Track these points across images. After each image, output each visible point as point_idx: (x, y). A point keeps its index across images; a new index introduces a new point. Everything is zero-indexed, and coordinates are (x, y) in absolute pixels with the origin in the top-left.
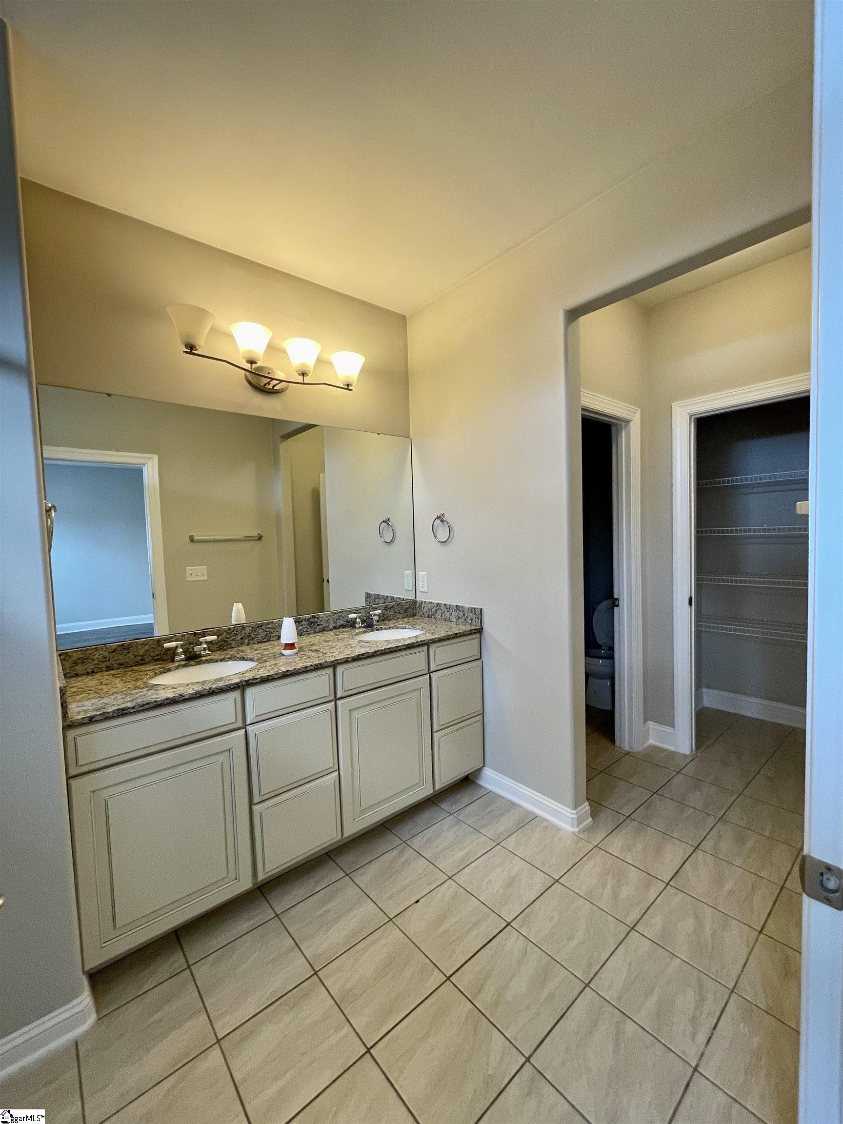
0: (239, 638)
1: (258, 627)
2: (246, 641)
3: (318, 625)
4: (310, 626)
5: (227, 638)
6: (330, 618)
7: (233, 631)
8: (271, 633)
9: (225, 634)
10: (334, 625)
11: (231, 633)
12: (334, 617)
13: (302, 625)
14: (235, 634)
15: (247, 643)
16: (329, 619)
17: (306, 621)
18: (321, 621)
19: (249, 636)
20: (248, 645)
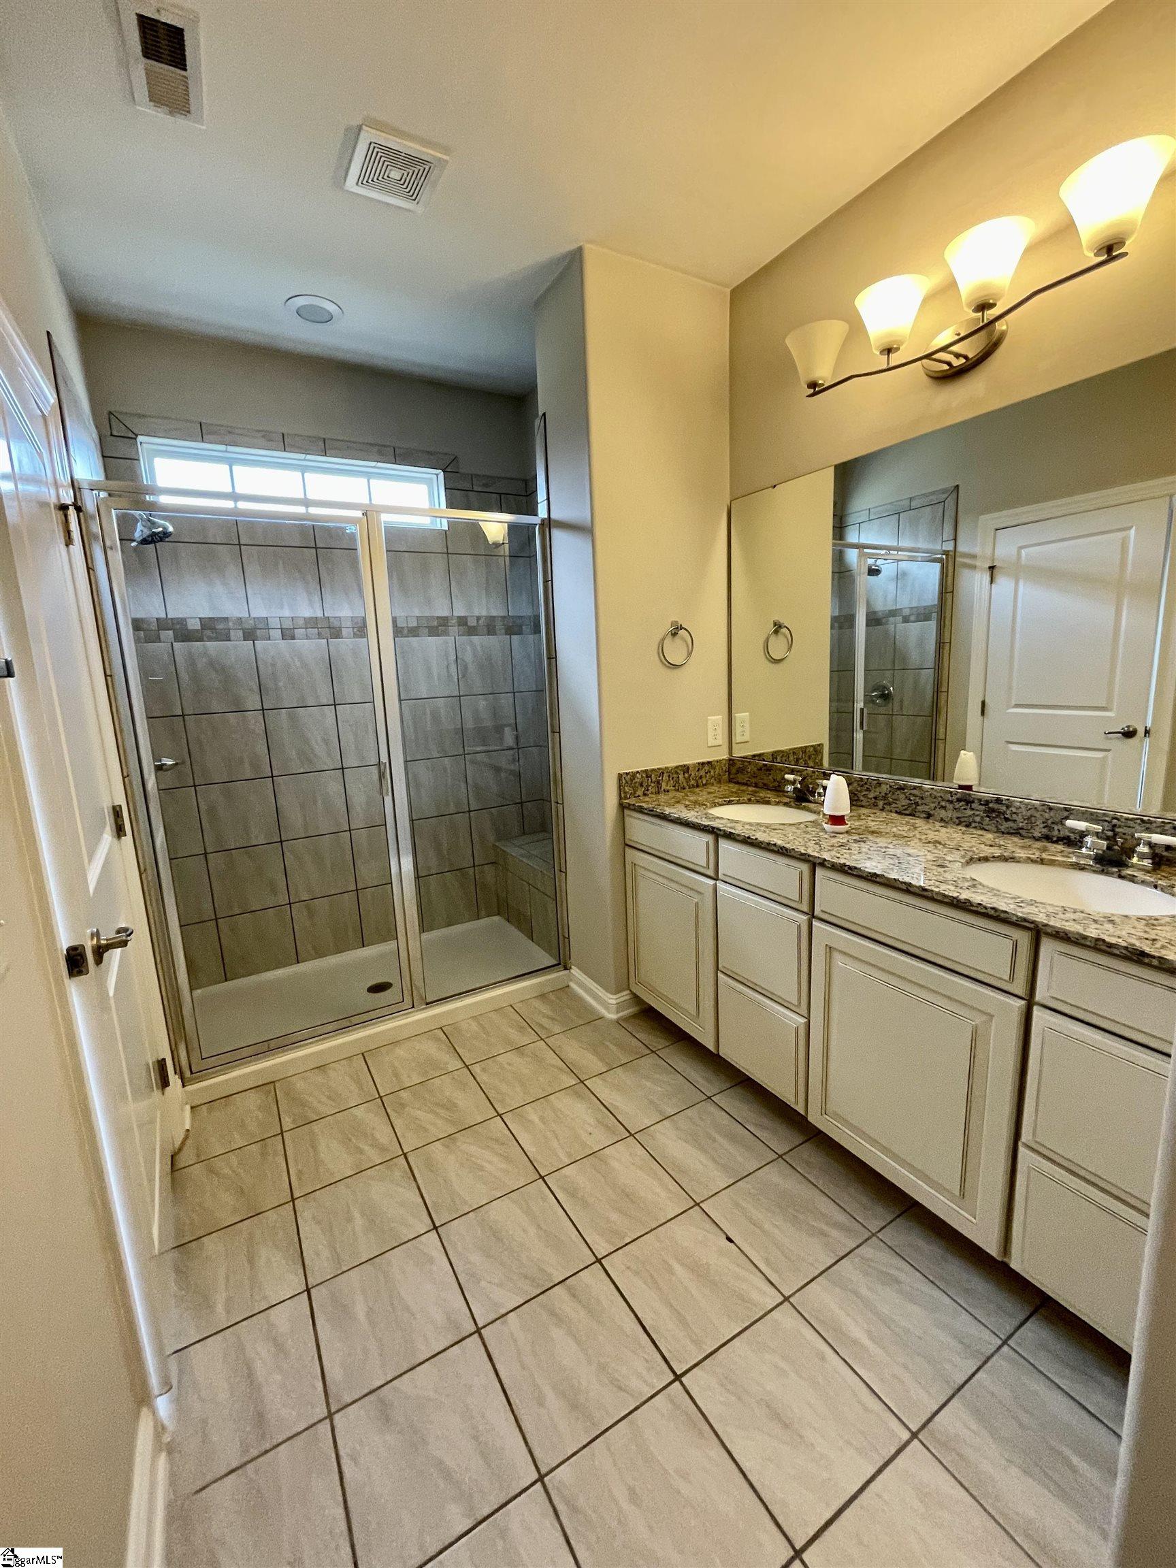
0: (871, 795)
1: (898, 789)
2: (881, 803)
3: (1007, 820)
4: (988, 816)
5: (857, 791)
6: (1037, 815)
7: (866, 784)
8: (917, 804)
9: (855, 784)
10: (1045, 831)
11: (862, 786)
12: (1047, 815)
13: (973, 809)
14: (868, 790)
15: (881, 807)
16: (1031, 816)
17: (981, 804)
18: (1015, 813)
19: (885, 797)
20: (882, 810)
